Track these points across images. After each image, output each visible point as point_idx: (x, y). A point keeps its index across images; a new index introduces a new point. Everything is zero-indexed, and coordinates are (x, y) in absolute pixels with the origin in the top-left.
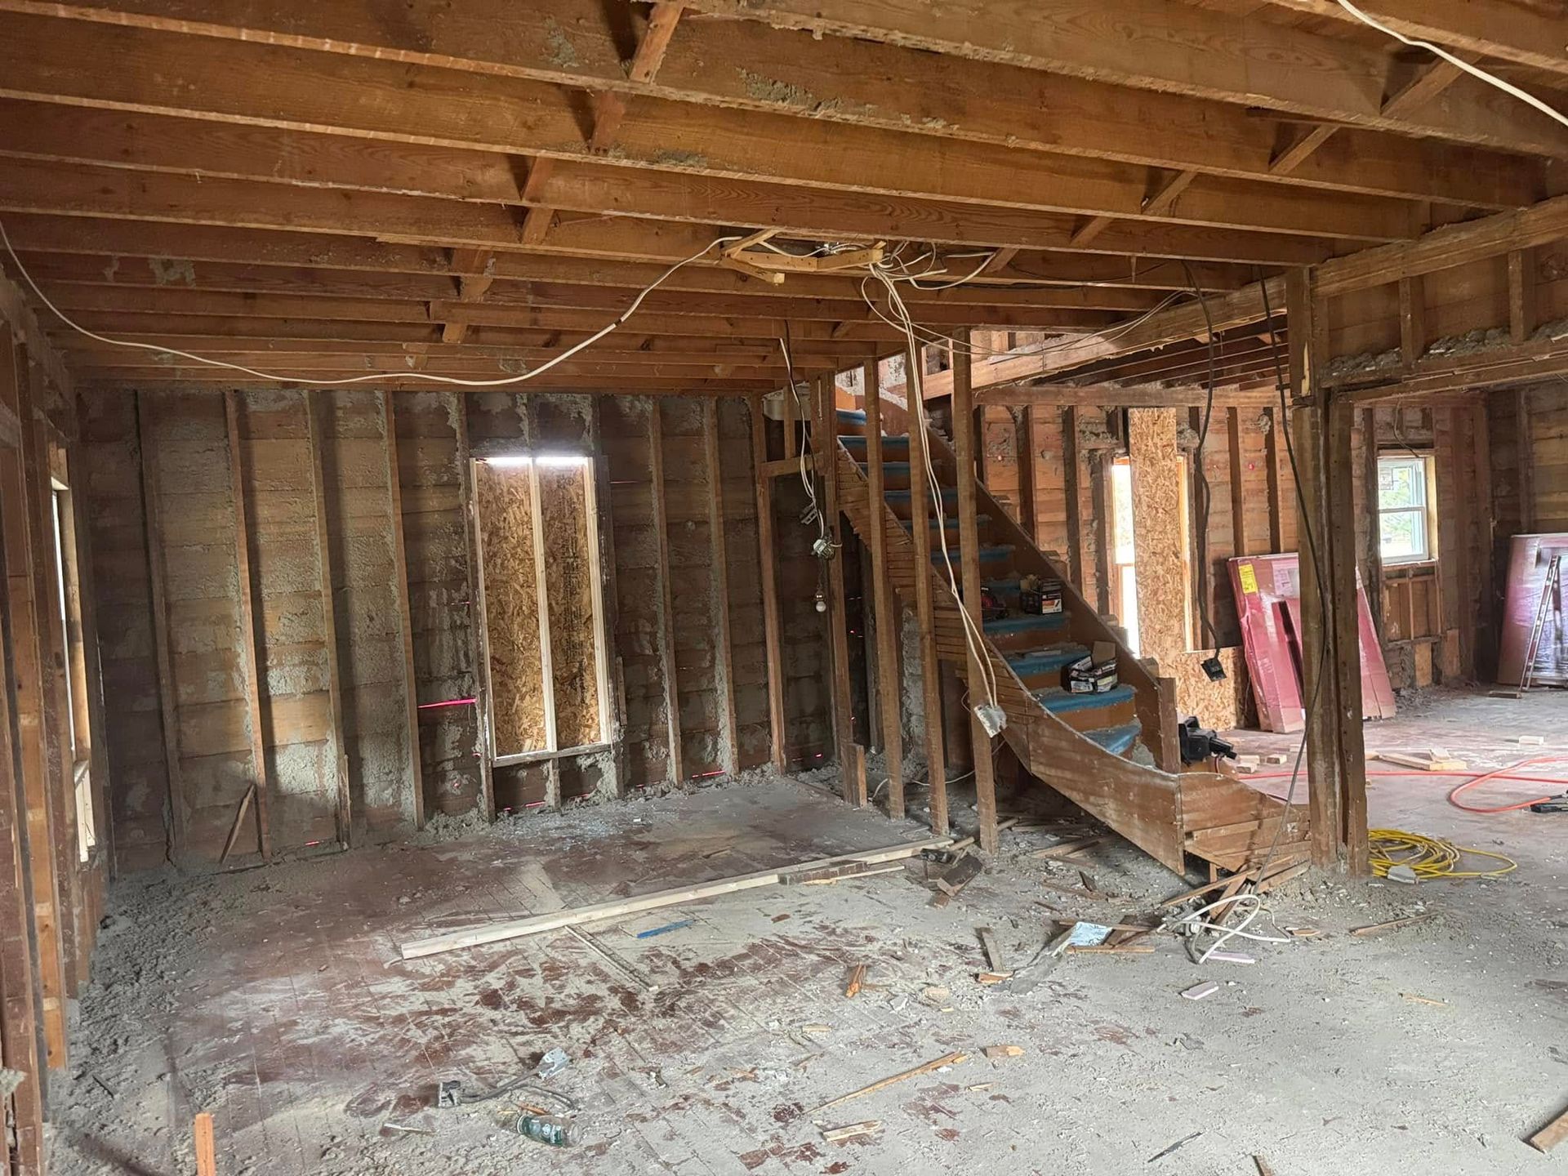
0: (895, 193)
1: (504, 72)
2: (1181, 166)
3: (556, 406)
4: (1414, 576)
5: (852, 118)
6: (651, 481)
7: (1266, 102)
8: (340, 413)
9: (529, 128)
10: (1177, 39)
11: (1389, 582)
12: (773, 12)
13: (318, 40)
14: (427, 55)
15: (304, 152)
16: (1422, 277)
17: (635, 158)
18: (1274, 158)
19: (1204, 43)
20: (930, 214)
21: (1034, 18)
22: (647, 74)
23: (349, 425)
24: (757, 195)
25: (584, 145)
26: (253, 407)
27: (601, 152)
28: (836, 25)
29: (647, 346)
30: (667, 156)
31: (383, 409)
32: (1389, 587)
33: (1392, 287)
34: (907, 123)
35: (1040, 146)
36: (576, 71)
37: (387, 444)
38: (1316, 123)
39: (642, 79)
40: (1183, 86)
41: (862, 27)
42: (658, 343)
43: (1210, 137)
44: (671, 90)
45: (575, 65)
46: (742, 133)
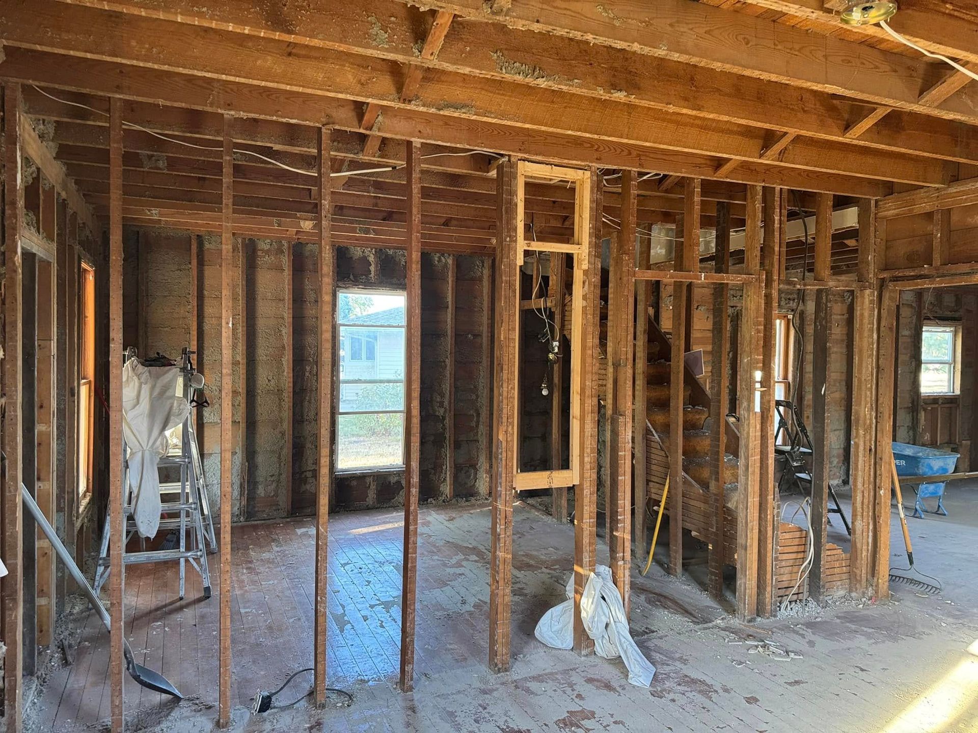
0: (596, 137)
1: (341, 49)
2: (785, 129)
3: (392, 257)
4: (942, 403)
5: (564, 88)
6: (448, 307)
7: (840, 91)
8: (260, 253)
9: (362, 84)
10: (779, 47)
11: (925, 406)
12: (508, 18)
13: (225, 24)
14: (293, 36)
15: (226, 92)
16: (949, 210)
17: (428, 106)
18: (847, 127)
19: (799, 51)
20: (623, 151)
21: (682, 30)
22: (432, 54)
23: (264, 260)
24: (511, 133)
25: (396, 96)
26: (207, 246)
27: (407, 102)
28: (549, 28)
29: (447, 223)
30: (448, 106)
31: (286, 253)
32: (925, 410)
33: (929, 216)
34: (601, 93)
35: (690, 112)
36: (387, 50)
37: (287, 275)
38: (875, 106)
39: (429, 57)
40: (781, 77)
41: (566, 30)
42: (454, 222)
43: (805, 111)
44: (447, 64)
45: (386, 46)
46: (498, 94)
